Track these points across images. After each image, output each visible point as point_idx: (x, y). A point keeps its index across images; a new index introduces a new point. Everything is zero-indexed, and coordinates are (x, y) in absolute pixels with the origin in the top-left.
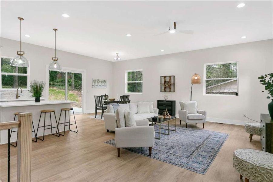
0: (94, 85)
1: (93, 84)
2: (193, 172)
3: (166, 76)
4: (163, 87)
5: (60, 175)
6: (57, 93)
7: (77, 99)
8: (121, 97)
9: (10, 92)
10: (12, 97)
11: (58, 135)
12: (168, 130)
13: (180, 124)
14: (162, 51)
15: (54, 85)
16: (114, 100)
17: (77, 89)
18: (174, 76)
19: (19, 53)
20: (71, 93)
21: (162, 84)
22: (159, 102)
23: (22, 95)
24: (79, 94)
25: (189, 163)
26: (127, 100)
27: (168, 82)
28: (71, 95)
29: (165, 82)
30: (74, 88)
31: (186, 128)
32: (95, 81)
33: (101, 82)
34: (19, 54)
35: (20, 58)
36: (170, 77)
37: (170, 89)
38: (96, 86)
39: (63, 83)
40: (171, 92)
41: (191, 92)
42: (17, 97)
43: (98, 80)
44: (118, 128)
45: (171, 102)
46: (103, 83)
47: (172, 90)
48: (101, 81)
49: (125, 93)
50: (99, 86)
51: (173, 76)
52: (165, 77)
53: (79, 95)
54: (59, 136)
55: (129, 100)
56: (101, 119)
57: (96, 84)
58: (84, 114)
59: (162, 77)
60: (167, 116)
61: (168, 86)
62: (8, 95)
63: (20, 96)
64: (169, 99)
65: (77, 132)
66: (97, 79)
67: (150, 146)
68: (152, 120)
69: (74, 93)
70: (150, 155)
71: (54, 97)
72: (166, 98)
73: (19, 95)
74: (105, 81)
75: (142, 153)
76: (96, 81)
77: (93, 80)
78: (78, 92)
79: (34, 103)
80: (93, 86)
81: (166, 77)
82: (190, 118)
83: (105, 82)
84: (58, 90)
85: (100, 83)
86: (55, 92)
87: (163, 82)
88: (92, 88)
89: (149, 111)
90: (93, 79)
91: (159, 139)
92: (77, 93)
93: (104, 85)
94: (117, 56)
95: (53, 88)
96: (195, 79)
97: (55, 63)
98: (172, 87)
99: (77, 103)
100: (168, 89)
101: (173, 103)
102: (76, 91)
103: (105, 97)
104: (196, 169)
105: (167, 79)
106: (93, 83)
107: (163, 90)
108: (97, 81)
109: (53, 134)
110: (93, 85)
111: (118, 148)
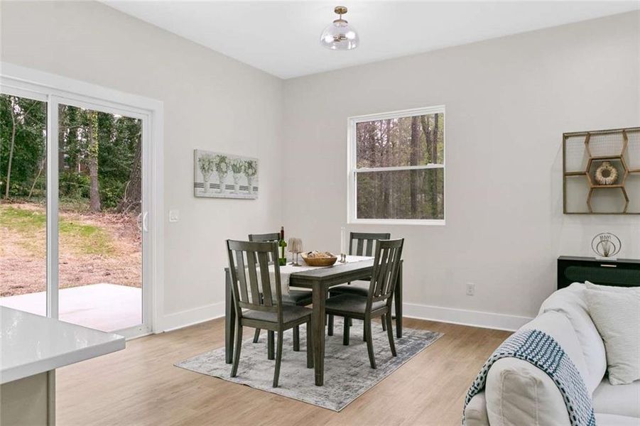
0: (201, 185)
1: (200, 180)
6: (33, 222)
7: (111, 244)
15: (26, 194)
17: (108, 207)
20: (89, 223)
24: (119, 225)
28: (89, 229)
30: (98, 205)
32: (205, 164)
33: (236, 169)
36: (625, 134)
38: (213, 186)
43: (223, 159)
46: (242, 174)
48: (234, 166)
49: (348, 222)
50: (227, 187)
53: (119, 229)
56: (276, 385)
57: (214, 177)
66: (214, 152)
69: (99, 223)
71: (18, 237)
74: (250, 164)
76: (210, 162)
77: (199, 156)
78: (114, 220)
80: (199, 189)
83: (250, 171)
84: (37, 213)
85: (230, 173)
86: (26, 219)
88: (195, 195)
92: (111, 222)
93: (246, 184)
94: (340, 20)
95: (21, 205)
99: (112, 261)
102: (108, 216)
106: (199, 171)
108: (218, 166)
110: (196, 185)
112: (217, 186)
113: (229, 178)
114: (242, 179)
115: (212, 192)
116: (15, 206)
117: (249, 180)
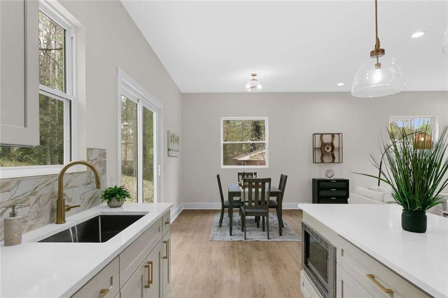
1: (170, 147)
3: (324, 132)
14: (341, 84)
21: (316, 148)
27: (329, 144)
36: (333, 135)
37: (334, 158)
40: (335, 165)
41: (381, 162)
43: (174, 136)
45: (347, 181)
47: (337, 160)
49: (222, 167)
51: (339, 133)
52: (321, 135)
57: (173, 145)
59: (316, 134)
61: (331, 152)
72: (329, 175)
74: (178, 138)
81: (324, 135)
83: (178, 142)
85: (175, 143)
87: (318, 146)
94: (254, 79)
98: (336, 154)
105: (327, 139)
106: (170, 142)
107: (319, 161)
108: (173, 139)
115: (172, 153)
117: (178, 147)
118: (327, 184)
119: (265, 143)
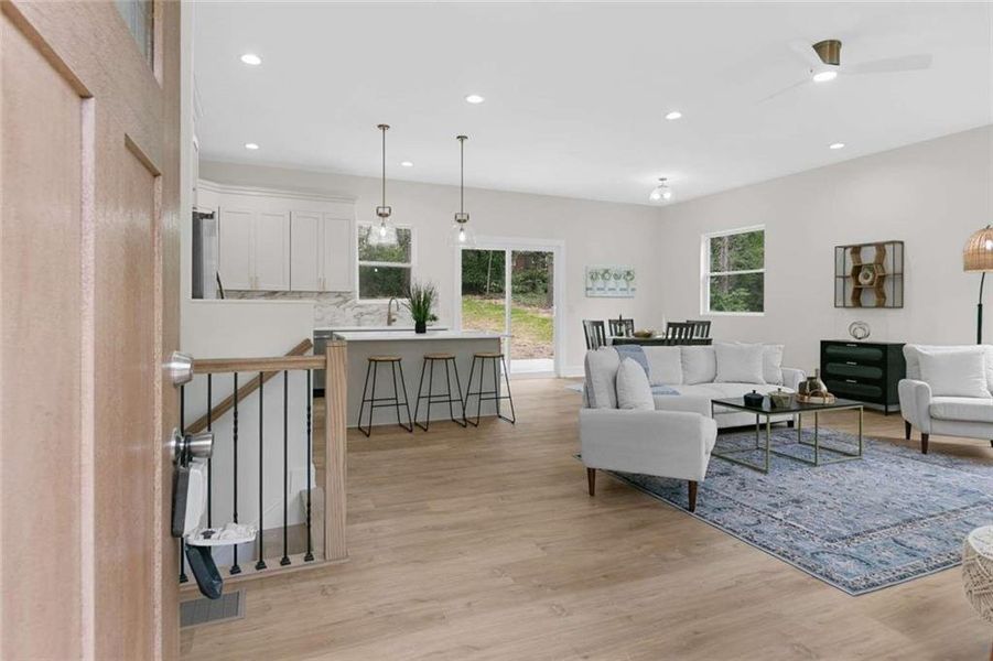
0: (591, 289)
1: (590, 286)
2: (815, 580)
3: (862, 243)
4: (850, 287)
5: (429, 503)
8: (670, 325)
9: (375, 308)
10: (380, 320)
11: (465, 423)
12: (815, 446)
13: (904, 437)
14: (839, 146)
16: (649, 335)
18: (902, 243)
19: (381, 211)
21: (844, 277)
22: (830, 350)
23: (401, 317)
25: (821, 556)
26: (694, 337)
27: (869, 266)
29: (857, 270)
31: (924, 452)
32: (593, 276)
33: (617, 277)
34: (380, 215)
35: (383, 224)
36: (880, 247)
37: (881, 295)
38: (599, 289)
39: (527, 284)
40: (882, 311)
41: (980, 306)
42: (390, 321)
43: (606, 271)
44: (590, 410)
45: (884, 347)
46: (622, 280)
47: (889, 302)
48: (615, 275)
49: (701, 313)
50: (610, 289)
51: (893, 243)
52: (856, 250)
54: (465, 426)
55: (710, 337)
57: (600, 283)
58: (559, 378)
59: (845, 248)
60: (815, 394)
61: (871, 284)
62: (373, 317)
63: (394, 320)
64: (876, 337)
65: (513, 423)
66: (600, 267)
67: (692, 479)
68: (742, 404)
70: (692, 509)
72: (860, 333)
73: (393, 317)
74: (628, 273)
75: (669, 499)
76: (597, 274)
77: (589, 270)
79: (413, 335)
80: (589, 292)
81: (863, 249)
82: (940, 413)
83: (629, 278)
85: (613, 280)
87: (849, 271)
88: (587, 296)
89: (760, 377)
90: (587, 267)
91: (765, 472)
93: (625, 287)
94: (662, 186)
96: (979, 252)
97: (462, 230)
98: (888, 288)
100: (869, 298)
101: (890, 355)
103: (620, 325)
104: (835, 576)
105: (869, 257)
106: (589, 280)
107: (849, 302)
108: (603, 276)
109: (454, 420)
110: (587, 289)
111: (589, 469)
112: (602, 289)
113: (612, 283)
114: (622, 283)
115: (598, 293)
116: (493, 301)
117: (628, 285)
118: (841, 351)
119: (762, 274)
